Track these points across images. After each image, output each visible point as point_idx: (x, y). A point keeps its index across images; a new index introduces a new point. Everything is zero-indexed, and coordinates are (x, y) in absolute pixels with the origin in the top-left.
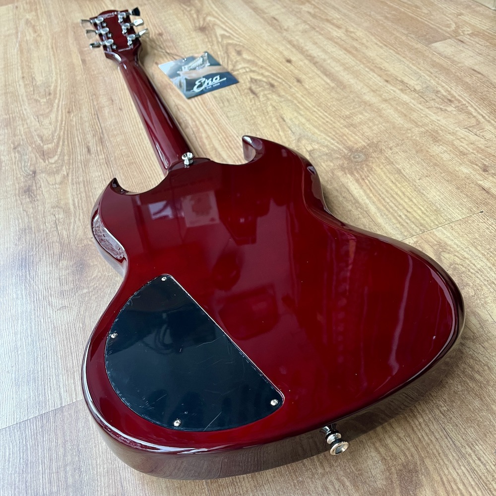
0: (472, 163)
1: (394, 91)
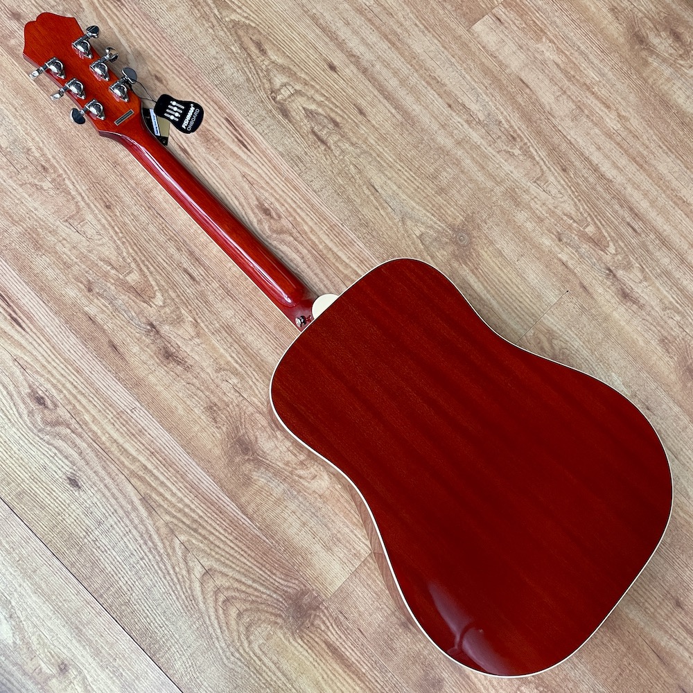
0: (549, 231)
1: (462, 125)
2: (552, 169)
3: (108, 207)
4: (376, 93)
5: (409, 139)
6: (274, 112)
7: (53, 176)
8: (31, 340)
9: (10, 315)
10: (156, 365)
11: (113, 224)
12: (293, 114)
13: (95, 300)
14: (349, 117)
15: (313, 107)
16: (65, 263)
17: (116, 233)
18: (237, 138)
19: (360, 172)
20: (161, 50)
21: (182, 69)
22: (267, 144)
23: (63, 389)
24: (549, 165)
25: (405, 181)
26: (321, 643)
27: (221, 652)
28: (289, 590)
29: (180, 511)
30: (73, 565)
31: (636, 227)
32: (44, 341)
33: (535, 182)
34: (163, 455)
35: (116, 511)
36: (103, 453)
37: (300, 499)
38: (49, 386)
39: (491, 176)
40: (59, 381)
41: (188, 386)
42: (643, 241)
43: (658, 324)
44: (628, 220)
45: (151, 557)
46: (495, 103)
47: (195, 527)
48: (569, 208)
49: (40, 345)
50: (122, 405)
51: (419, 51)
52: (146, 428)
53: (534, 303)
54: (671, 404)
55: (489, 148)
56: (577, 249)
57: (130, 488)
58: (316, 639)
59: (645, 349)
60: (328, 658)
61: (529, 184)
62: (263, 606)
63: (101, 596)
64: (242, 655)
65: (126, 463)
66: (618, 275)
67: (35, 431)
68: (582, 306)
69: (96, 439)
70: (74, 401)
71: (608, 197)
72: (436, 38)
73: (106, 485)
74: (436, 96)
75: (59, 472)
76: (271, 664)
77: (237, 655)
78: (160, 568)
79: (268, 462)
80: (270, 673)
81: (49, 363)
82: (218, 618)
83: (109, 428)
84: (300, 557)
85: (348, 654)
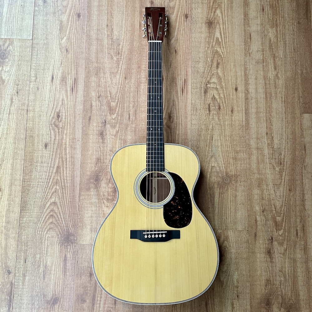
2: (285, 186)
3: (125, 78)
4: (244, 109)
5: (241, 133)
6: (202, 89)
7: (119, 57)
8: (71, 98)
9: (72, 87)
10: (96, 134)
11: (122, 84)
12: (208, 94)
13: (97, 102)
14: (226, 109)
15: (217, 97)
16: (99, 84)
17: (121, 87)
18: (183, 88)
19: (213, 129)
20: (185, 43)
21: (186, 54)
22: (190, 97)
23: (67, 118)
24: (285, 184)
25: (225, 145)
26: (64, 253)
27: (38, 227)
28: (70, 230)
29: (64, 179)
30: (26, 167)
31: (299, 234)
32: (74, 101)
33: (274, 185)
34: (74, 160)
35: (49, 163)
36: (60, 145)
37: (98, 208)
38: (64, 114)
39: (258, 169)
40: (68, 115)
41: (98, 147)
42: (296, 241)
43: (272, 274)
44: (298, 229)
45: (45, 184)
46: (286, 146)
47: (63, 188)
48: (278, 204)
49: (72, 101)
50: (77, 137)
51: (274, 107)
52: (77, 149)
53: (231, 223)
54: (248, 304)
55: (268, 160)
56: (267, 220)
57: (57, 161)
58: (64, 251)
59: (258, 276)
60: (62, 259)
61: (271, 183)
62: (59, 227)
63: (24, 182)
64: (42, 234)
65: (63, 153)
66: (273, 243)
67: (50, 123)
68: (248, 240)
69: (62, 139)
70: (66, 124)
71: (298, 214)
72: (285, 107)
73: (53, 154)
74: (265, 127)
75: (45, 139)
76: (46, 244)
77: (41, 233)
78: (45, 189)
79: (99, 189)
80: (44, 246)
81: (70, 108)
82: (45, 218)
83: (68, 140)
84: (82, 225)
85: (68, 265)
